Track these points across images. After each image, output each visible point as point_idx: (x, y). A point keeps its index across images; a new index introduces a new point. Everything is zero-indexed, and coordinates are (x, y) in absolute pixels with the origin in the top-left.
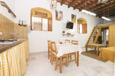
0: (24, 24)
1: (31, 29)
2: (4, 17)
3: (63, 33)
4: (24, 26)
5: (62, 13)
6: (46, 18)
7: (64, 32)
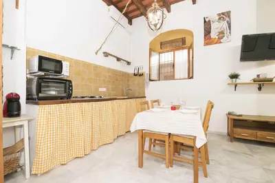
0: (140, 72)
1: (150, 80)
2: (109, 70)
3: (230, 81)
4: (140, 75)
5: (229, 17)
6: (183, 48)
7: (234, 76)
